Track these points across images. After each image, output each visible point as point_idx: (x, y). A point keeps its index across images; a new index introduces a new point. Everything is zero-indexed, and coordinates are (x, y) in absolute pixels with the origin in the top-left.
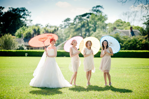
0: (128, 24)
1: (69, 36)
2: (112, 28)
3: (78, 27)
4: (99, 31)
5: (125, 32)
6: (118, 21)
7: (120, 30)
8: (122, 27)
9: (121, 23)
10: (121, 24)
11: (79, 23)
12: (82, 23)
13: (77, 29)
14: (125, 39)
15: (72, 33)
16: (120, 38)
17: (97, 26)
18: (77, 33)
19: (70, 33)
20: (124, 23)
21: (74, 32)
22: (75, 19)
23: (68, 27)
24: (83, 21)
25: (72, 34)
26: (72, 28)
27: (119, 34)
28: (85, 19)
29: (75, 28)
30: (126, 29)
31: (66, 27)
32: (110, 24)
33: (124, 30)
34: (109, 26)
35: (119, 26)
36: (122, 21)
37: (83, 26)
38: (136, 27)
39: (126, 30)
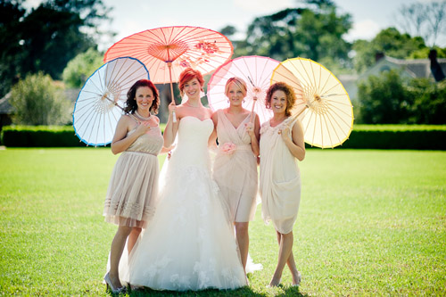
0: (419, 43)
2: (368, 54)
3: (261, 52)
5: (412, 68)
6: (385, 34)
7: (397, 61)
8: (402, 52)
9: (398, 37)
10: (397, 43)
11: (262, 40)
12: (274, 39)
16: (404, 85)
17: (319, 49)
20: (405, 38)
22: (251, 28)
24: (276, 33)
27: (397, 74)
28: (282, 29)
30: (416, 57)
32: (359, 42)
33: (410, 60)
34: (358, 49)
35: (389, 47)
36: (398, 32)
37: (276, 49)
39: (418, 62)
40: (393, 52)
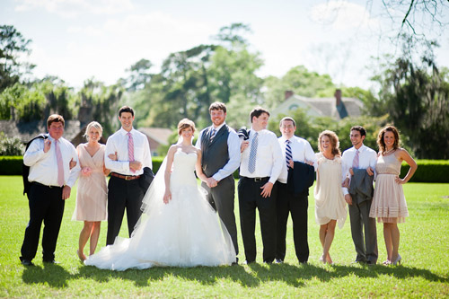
0: (326, 81)
1: (147, 114)
2: (278, 91)
3: (175, 86)
4: (239, 100)
5: (318, 105)
6: (294, 71)
7: (304, 99)
8: (310, 90)
9: (307, 76)
10: (305, 81)
11: (177, 75)
12: (188, 74)
13: (171, 93)
14: (323, 125)
15: (157, 106)
16: (309, 123)
17: (231, 84)
18: (171, 106)
19: (151, 106)
20: (313, 76)
21: (162, 103)
22: (167, 63)
23: (142, 86)
24: (190, 68)
25: (156, 110)
26: (156, 90)
27: (304, 112)
28: (196, 65)
29: (165, 89)
30: (322, 96)
31: (138, 87)
32: (271, 78)
33: (317, 99)
34: (269, 86)
35: (298, 85)
36: (306, 70)
37: (190, 84)
38: (350, 90)
39: (324, 100)
40: (301, 89)
